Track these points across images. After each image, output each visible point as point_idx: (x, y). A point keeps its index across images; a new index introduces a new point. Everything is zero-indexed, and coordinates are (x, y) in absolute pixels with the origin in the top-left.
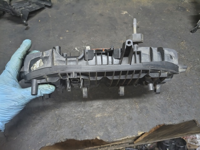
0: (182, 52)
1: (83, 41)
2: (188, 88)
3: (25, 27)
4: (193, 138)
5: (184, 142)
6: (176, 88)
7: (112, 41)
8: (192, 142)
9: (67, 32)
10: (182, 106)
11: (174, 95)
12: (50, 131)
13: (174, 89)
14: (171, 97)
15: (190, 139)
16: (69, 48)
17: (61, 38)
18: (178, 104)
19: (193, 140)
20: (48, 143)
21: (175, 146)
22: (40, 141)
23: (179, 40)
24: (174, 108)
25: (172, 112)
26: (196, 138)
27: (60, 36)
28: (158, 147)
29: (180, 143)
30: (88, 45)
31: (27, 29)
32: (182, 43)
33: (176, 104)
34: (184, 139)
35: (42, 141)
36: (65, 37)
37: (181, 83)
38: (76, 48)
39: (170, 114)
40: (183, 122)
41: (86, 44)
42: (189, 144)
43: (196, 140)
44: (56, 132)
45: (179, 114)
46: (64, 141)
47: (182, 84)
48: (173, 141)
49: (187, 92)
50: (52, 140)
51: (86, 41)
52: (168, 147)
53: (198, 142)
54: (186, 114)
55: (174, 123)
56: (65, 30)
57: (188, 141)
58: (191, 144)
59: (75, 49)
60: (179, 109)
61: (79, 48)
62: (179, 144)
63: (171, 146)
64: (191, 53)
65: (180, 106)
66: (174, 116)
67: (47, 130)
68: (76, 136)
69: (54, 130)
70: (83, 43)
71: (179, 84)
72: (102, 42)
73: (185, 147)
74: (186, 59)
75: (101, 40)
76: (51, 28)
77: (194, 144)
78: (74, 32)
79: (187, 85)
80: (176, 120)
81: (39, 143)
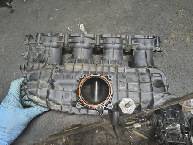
0: (181, 21)
1: (75, 19)
2: (189, 59)
3: (10, 10)
4: (188, 102)
5: (180, 107)
6: (178, 61)
7: (106, 16)
8: (186, 106)
9: (57, 11)
10: (185, 79)
11: (176, 68)
12: (55, 119)
13: (176, 62)
14: (173, 70)
15: (186, 103)
16: (61, 29)
17: (51, 18)
18: (181, 77)
19: (188, 104)
20: (55, 131)
21: (172, 111)
22: (46, 131)
23: (177, 7)
24: (177, 82)
25: (175, 86)
26: (190, 102)
27: (49, 16)
28: (156, 114)
29: (177, 108)
30: (81, 23)
31: (12, 12)
32: (180, 11)
33: (179, 77)
34: (179, 104)
35: (49, 130)
36: (55, 17)
37: (183, 54)
38: (69, 28)
39: (174, 88)
40: (187, 94)
41: (78, 22)
42: (184, 108)
43: (190, 103)
44: (61, 119)
45: (183, 87)
48: (170, 108)
49: (189, 63)
50: (58, 128)
51: (78, 19)
52: (165, 113)
53: (192, 105)
54: (189, 86)
55: (178, 96)
56: (54, 9)
57: (184, 105)
58: (185, 108)
59: (67, 30)
60: (182, 82)
61: (72, 27)
62: (175, 109)
63: (168, 112)
64: (190, 22)
65: (183, 79)
66: (177, 90)
67: (52, 119)
68: (82, 121)
69: (59, 118)
70: (75, 21)
71: (180, 56)
72: (96, 18)
73: (181, 111)
74: (186, 28)
75: (94, 16)
76: (39, 9)
77: (189, 107)
78: (64, 9)
79: (188, 56)
80: (181, 94)
81: (46, 132)
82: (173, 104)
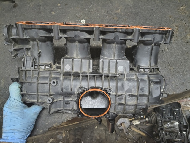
0: (182, 18)
1: (76, 14)
3: (13, 4)
4: (187, 101)
5: (179, 105)
6: (178, 57)
7: (108, 12)
8: (185, 104)
9: (59, 6)
10: (185, 75)
11: (176, 64)
13: (176, 58)
14: (173, 67)
15: (184, 102)
17: (53, 13)
18: (180, 73)
19: (186, 103)
20: (55, 123)
21: (171, 109)
22: (46, 123)
23: (178, 4)
24: (177, 78)
25: (175, 81)
27: (51, 11)
28: (155, 111)
29: (176, 107)
30: (82, 19)
31: (15, 6)
32: (182, 7)
33: (179, 73)
34: (179, 102)
35: (49, 122)
36: (58, 12)
39: (173, 84)
40: (187, 90)
41: (80, 17)
42: (183, 106)
43: (189, 102)
45: (182, 83)
46: (70, 120)
47: (184, 52)
48: (169, 106)
49: (189, 60)
50: (58, 120)
51: (80, 14)
52: (164, 110)
54: (189, 83)
55: (177, 92)
56: (57, 4)
57: (183, 103)
58: (184, 106)
60: (181, 79)
62: (174, 107)
63: (167, 110)
65: (183, 75)
66: (177, 86)
70: (77, 16)
71: (181, 53)
72: (98, 14)
73: (180, 109)
74: (187, 25)
75: (96, 11)
76: (41, 4)
77: (188, 106)
78: (66, 5)
79: (189, 52)
80: (180, 90)
81: (46, 124)
82: (172, 102)
